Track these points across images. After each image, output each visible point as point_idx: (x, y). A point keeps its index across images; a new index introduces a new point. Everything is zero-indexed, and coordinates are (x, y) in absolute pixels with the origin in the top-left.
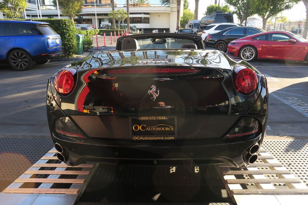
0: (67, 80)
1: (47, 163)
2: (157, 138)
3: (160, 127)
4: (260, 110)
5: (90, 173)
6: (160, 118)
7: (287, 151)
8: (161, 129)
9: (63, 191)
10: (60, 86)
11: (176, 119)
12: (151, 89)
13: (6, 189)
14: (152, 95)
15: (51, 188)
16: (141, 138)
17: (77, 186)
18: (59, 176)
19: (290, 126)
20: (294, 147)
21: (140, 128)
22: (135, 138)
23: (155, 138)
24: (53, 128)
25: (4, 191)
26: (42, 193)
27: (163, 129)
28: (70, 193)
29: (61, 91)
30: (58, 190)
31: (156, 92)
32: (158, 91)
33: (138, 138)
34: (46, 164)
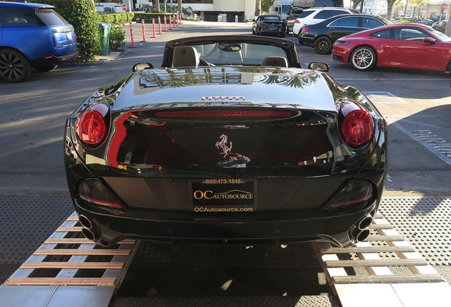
0: (95, 124)
1: (65, 237)
2: (229, 210)
3: (232, 193)
4: (376, 165)
5: (130, 253)
6: (233, 181)
7: (413, 213)
8: (235, 196)
9: (93, 281)
10: (84, 131)
11: (256, 183)
12: (220, 140)
13: (9, 279)
14: (221, 150)
15: (75, 276)
16: (206, 209)
17: (113, 273)
18: (85, 258)
19: (419, 175)
20: (423, 208)
21: (204, 195)
22: (197, 210)
23: (225, 210)
24: (75, 193)
25: (6, 282)
26: (63, 285)
27: (237, 196)
28: (104, 285)
29: (85, 138)
30: (86, 281)
31: (228, 145)
32: (231, 144)
33: (202, 209)
34: (65, 239)
